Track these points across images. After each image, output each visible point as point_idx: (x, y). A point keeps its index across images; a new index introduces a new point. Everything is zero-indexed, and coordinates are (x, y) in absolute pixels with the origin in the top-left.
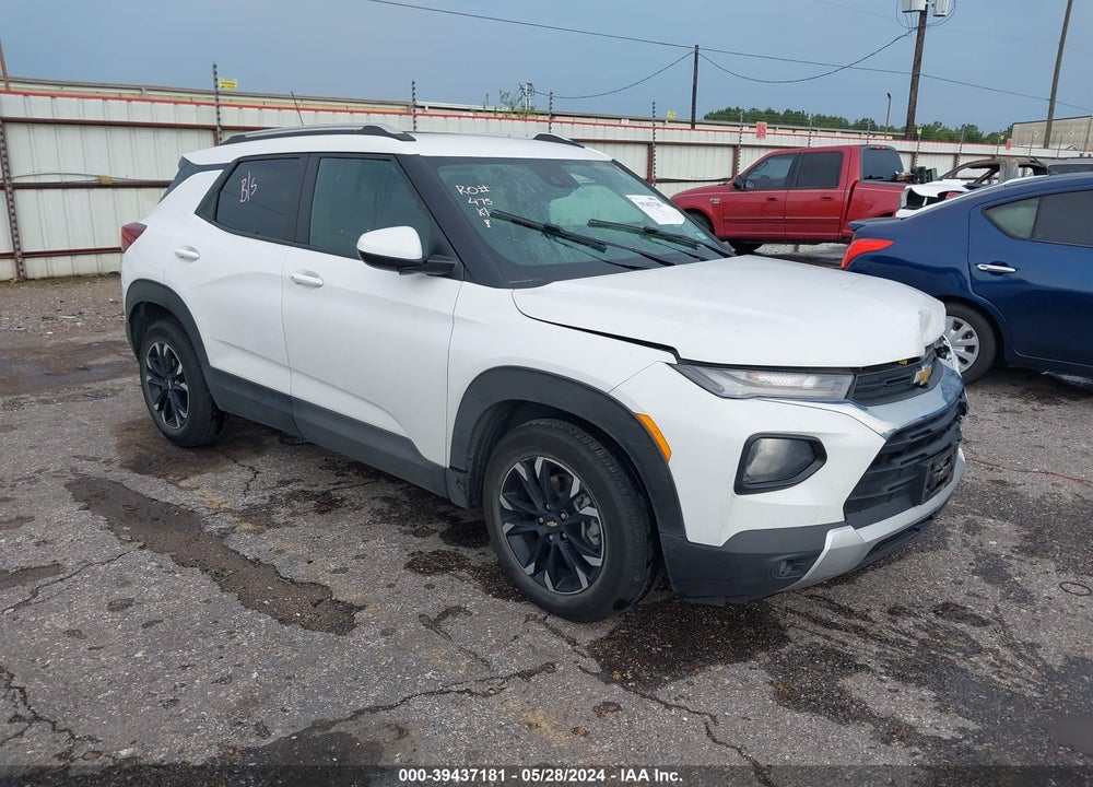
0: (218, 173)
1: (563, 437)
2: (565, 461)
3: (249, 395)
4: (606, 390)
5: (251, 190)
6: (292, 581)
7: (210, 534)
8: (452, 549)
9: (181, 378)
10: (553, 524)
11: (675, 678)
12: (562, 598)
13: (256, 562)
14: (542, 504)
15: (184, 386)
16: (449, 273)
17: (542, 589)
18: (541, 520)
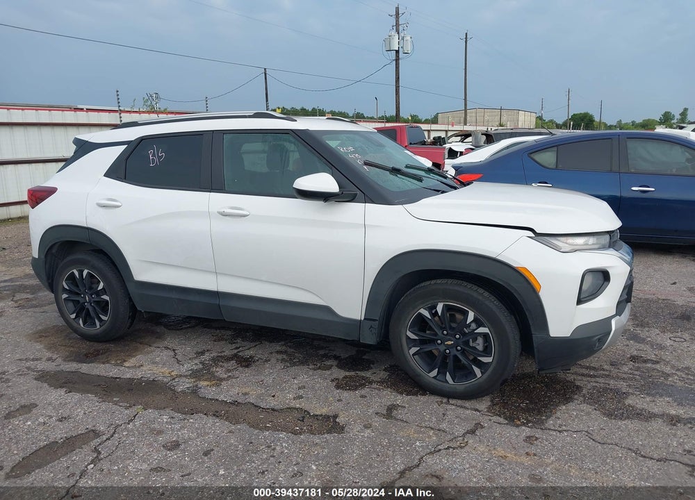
0: (123, 147)
1: (456, 288)
2: (461, 302)
3: (174, 295)
4: (493, 256)
5: (160, 158)
6: (273, 410)
7: (183, 392)
8: (353, 373)
9: (104, 291)
10: (450, 343)
11: (548, 417)
12: (461, 386)
13: (235, 403)
14: (441, 331)
15: (106, 297)
16: (352, 199)
17: (445, 384)
18: (439, 342)
